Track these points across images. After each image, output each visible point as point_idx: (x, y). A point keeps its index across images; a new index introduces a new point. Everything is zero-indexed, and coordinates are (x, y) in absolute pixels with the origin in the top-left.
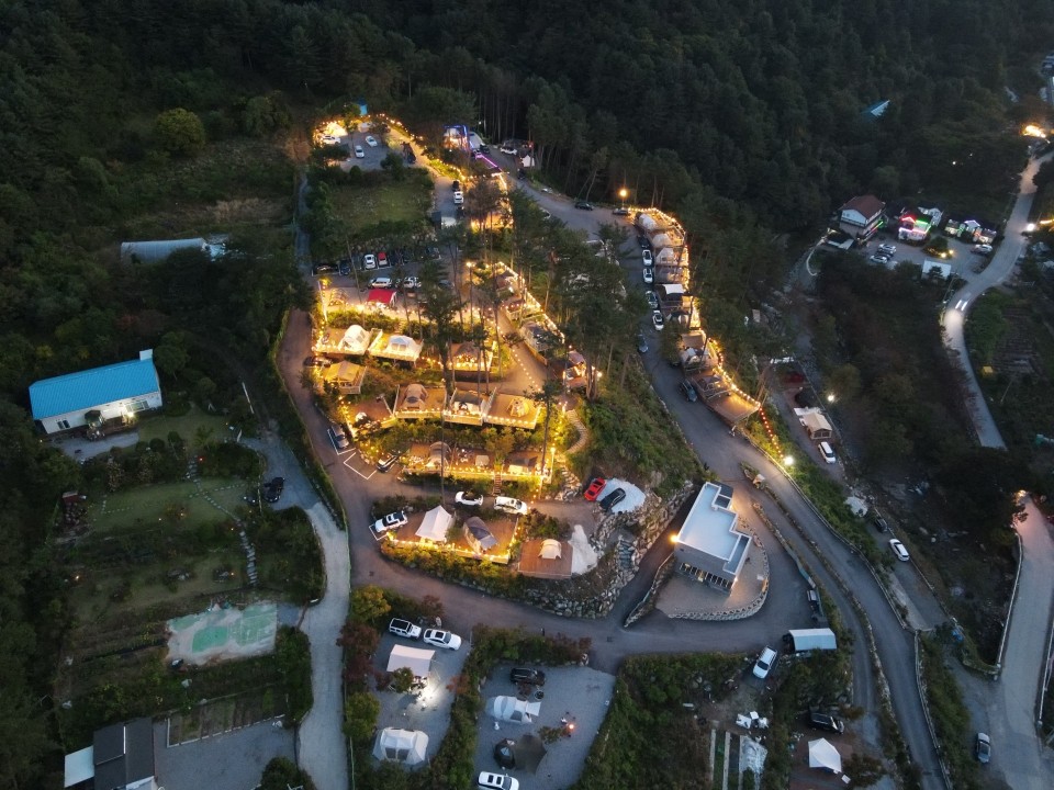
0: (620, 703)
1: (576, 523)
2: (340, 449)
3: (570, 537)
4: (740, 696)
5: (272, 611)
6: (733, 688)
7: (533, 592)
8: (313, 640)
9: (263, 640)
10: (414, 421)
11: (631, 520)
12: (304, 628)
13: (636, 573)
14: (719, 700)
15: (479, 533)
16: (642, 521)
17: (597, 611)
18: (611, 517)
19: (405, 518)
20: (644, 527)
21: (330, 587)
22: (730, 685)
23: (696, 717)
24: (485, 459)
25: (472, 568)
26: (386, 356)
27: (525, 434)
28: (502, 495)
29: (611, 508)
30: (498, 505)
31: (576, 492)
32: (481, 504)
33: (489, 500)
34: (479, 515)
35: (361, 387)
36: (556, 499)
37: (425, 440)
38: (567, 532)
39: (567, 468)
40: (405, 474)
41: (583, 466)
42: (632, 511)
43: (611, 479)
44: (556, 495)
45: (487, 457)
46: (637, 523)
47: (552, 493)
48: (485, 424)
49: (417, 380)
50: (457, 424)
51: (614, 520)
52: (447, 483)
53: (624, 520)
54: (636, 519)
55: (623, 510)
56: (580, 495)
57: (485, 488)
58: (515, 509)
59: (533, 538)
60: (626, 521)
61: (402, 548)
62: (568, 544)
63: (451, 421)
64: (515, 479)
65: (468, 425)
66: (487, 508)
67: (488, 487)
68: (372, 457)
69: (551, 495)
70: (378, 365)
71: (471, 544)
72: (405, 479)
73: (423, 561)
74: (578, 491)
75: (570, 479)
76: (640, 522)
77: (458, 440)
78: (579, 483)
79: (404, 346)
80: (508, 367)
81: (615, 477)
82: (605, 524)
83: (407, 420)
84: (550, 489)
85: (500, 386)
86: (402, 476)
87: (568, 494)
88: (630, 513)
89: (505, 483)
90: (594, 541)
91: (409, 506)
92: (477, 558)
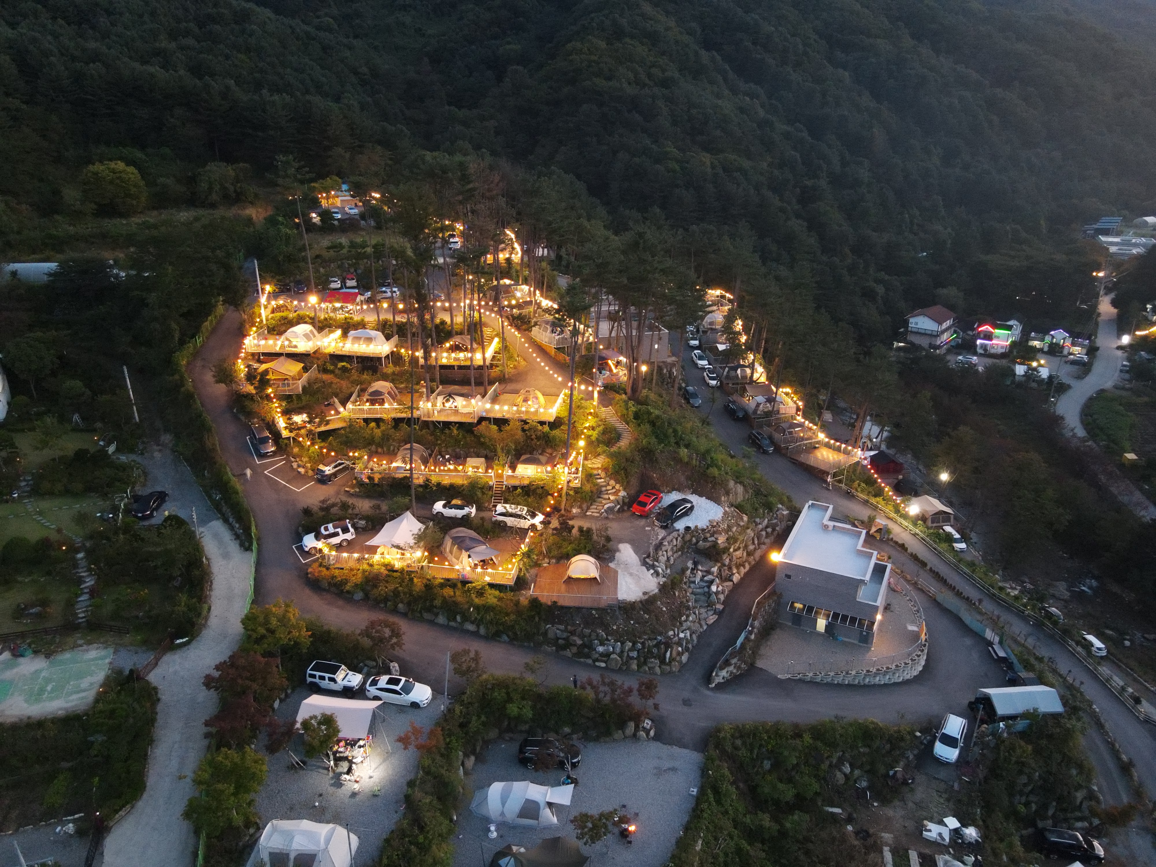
0: (716, 791)
1: (621, 541)
2: (263, 456)
3: (612, 559)
4: (920, 794)
5: (102, 658)
6: (905, 783)
7: (555, 630)
8: (165, 696)
9: (75, 697)
10: (378, 421)
11: (705, 539)
12: (153, 677)
13: (720, 613)
14: (885, 801)
15: (468, 542)
16: (721, 540)
17: (663, 661)
18: (675, 534)
19: (352, 530)
20: (726, 550)
21: (214, 621)
22: (899, 775)
23: (850, 828)
24: (480, 461)
25: (455, 593)
26: (343, 353)
27: (540, 427)
28: (506, 501)
29: (672, 524)
30: (499, 515)
31: (619, 504)
32: (473, 515)
33: (485, 514)
34: (470, 528)
35: (304, 388)
36: (588, 513)
37: (392, 448)
38: (608, 550)
39: (603, 475)
40: (358, 482)
41: (626, 470)
42: (705, 527)
43: (669, 492)
44: (588, 508)
45: (483, 460)
46: (715, 544)
47: (582, 503)
48: (482, 419)
49: (385, 377)
50: (439, 422)
51: (679, 539)
52: (421, 489)
53: (694, 540)
54: (713, 539)
55: (692, 526)
56: (626, 508)
57: (479, 494)
58: (525, 518)
59: (554, 561)
60: (698, 542)
61: (342, 569)
62: (610, 564)
63: (431, 419)
64: (526, 482)
65: (456, 423)
66: (482, 519)
67: (483, 493)
68: (309, 465)
69: (580, 507)
70: (332, 367)
71: (454, 560)
72: (357, 490)
73: (375, 586)
74: (621, 503)
75: (609, 488)
76: (719, 542)
77: (440, 444)
78: (622, 493)
79: (369, 340)
80: (515, 367)
81: (676, 490)
82: (666, 543)
83: (366, 421)
84: (579, 495)
85: (503, 386)
86: (353, 486)
87: (606, 506)
88: (703, 530)
89: (509, 488)
90: (651, 563)
91: (360, 519)
92: (464, 576)
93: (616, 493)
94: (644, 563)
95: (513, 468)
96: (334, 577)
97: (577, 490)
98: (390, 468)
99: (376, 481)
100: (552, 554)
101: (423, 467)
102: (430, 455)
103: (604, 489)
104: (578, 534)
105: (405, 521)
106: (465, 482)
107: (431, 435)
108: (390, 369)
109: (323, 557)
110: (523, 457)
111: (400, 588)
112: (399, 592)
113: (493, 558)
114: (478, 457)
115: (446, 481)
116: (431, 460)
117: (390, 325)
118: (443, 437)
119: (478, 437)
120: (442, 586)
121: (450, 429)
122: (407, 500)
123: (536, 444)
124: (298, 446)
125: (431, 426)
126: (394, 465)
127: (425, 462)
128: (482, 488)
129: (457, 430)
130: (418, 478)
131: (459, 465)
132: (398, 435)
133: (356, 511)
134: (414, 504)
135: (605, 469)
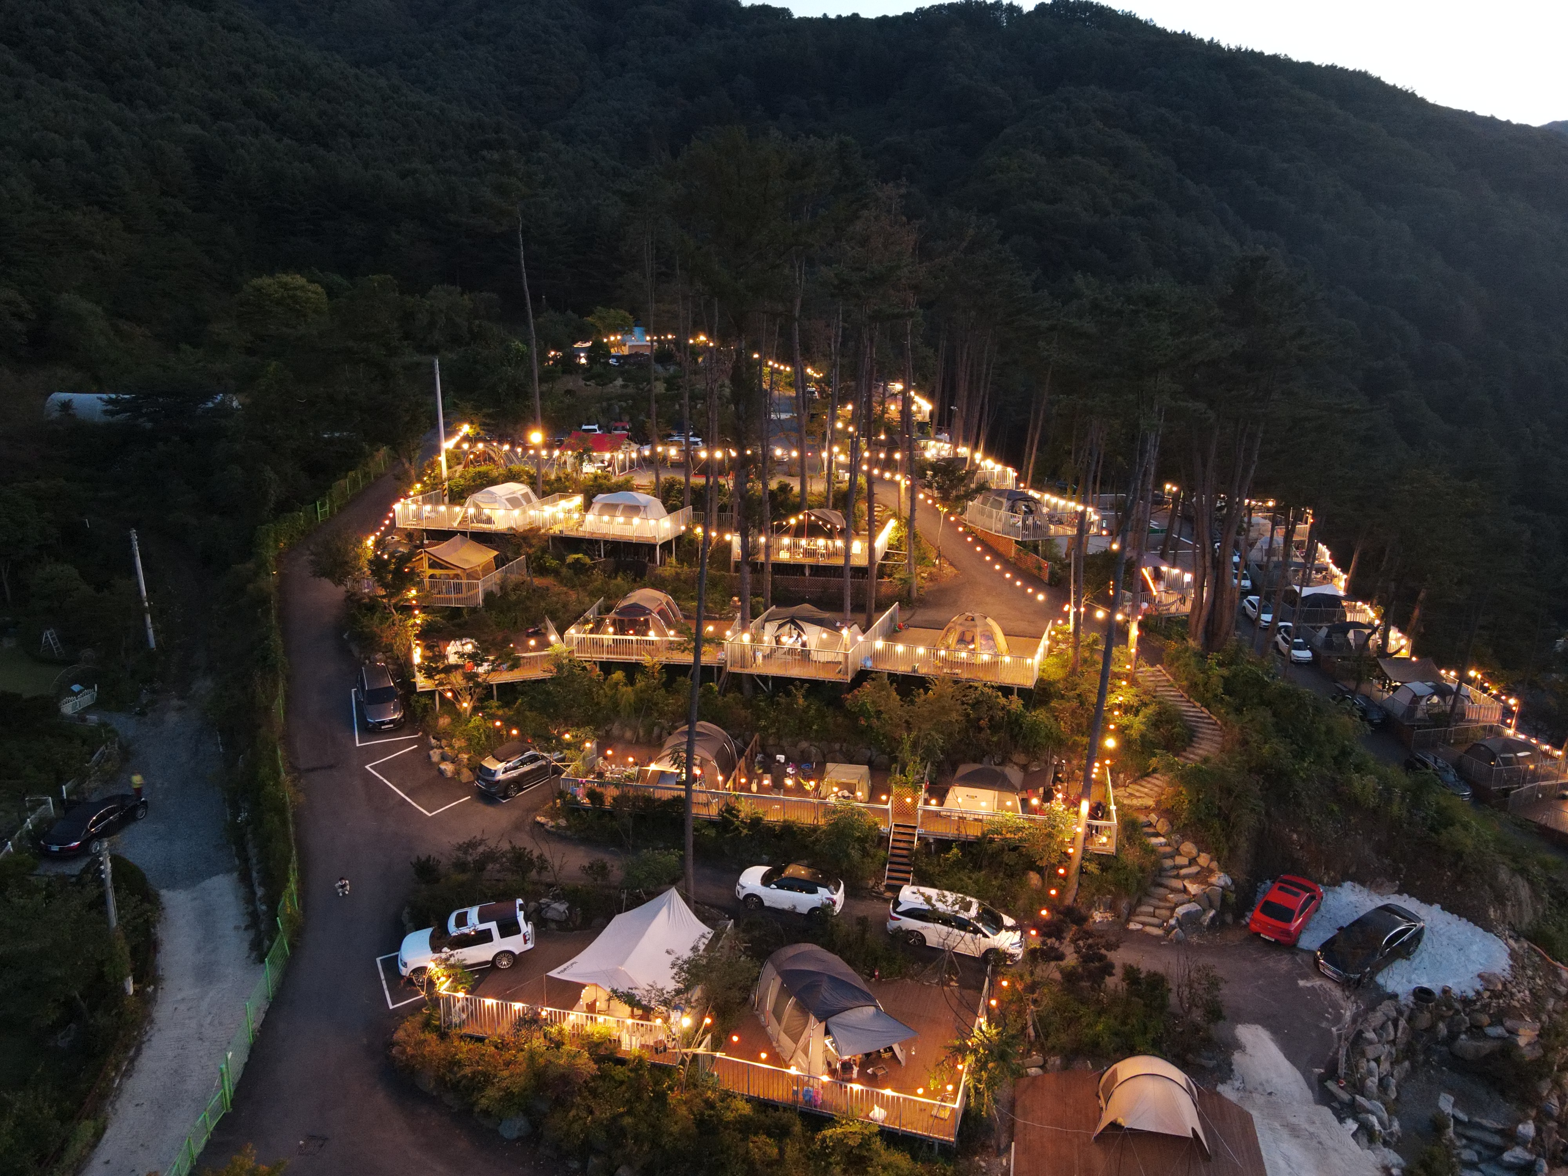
1: (1239, 1017)
2: (371, 730)
10: (632, 669)
11: (1476, 1030)
15: (826, 993)
18: (1386, 1008)
19: (526, 928)
20: (1543, 1067)
24: (856, 774)
25: (782, 1151)
26: (580, 534)
27: (1002, 701)
28: (924, 879)
29: (1373, 974)
30: (904, 913)
31: (1211, 906)
32: (838, 908)
33: (868, 908)
34: (830, 947)
35: (489, 596)
36: (1132, 926)
37: (656, 730)
38: (1208, 1042)
39: (1162, 826)
40: (565, 803)
41: (1227, 818)
42: (1471, 994)
43: (1336, 883)
44: (1132, 913)
45: (864, 769)
46: (1507, 1047)
47: (1116, 898)
48: (862, 676)
49: (659, 584)
50: (764, 678)
51: (1402, 1023)
52: (712, 833)
53: (1442, 1028)
54: (1499, 1031)
55: (1435, 986)
56: (1229, 918)
57: (855, 854)
58: (977, 931)
59: (1056, 1061)
60: (1453, 1036)
61: (481, 1040)
62: (1220, 1088)
63: (747, 671)
64: (974, 832)
65: (803, 681)
66: (862, 921)
67: (865, 853)
68: (465, 756)
69: (1112, 907)
70: (555, 563)
71: (786, 1041)
72: (563, 822)
73: (561, 1103)
74: (1218, 903)
75: (1181, 860)
76: (1522, 1041)
77: (765, 728)
78: (1220, 879)
79: (634, 509)
80: (932, 578)
81: (1354, 878)
82: (1371, 1035)
83: (607, 667)
84: (1109, 876)
85: (908, 614)
86: (553, 814)
87: (1180, 911)
88: (1466, 1002)
89: (928, 844)
90: (1345, 1097)
91: (556, 898)
92: (811, 1100)
93: (1201, 877)
94: (1324, 1097)
95: (939, 792)
96: (454, 1063)
97: (1105, 862)
98: (642, 774)
99: (608, 802)
100: (1052, 1041)
101: (720, 778)
102: (741, 753)
103: (1168, 863)
104: (1123, 986)
105: (664, 912)
106: (822, 822)
107: (745, 707)
108: (670, 567)
109: (435, 1000)
110: (964, 769)
111: (628, 1120)
112: (623, 1132)
113: (896, 1048)
114: (851, 761)
115: (774, 815)
116: (742, 763)
117: (681, 492)
118: (773, 714)
119: (852, 716)
120: (746, 1127)
121: (788, 694)
122: (672, 858)
123: (988, 742)
124: (449, 713)
125: (747, 686)
126: (653, 767)
127: (727, 768)
128: (862, 840)
129: (805, 697)
130: (707, 804)
131: (808, 778)
132: (671, 703)
133: (548, 878)
134: (690, 870)
135: (1168, 813)
